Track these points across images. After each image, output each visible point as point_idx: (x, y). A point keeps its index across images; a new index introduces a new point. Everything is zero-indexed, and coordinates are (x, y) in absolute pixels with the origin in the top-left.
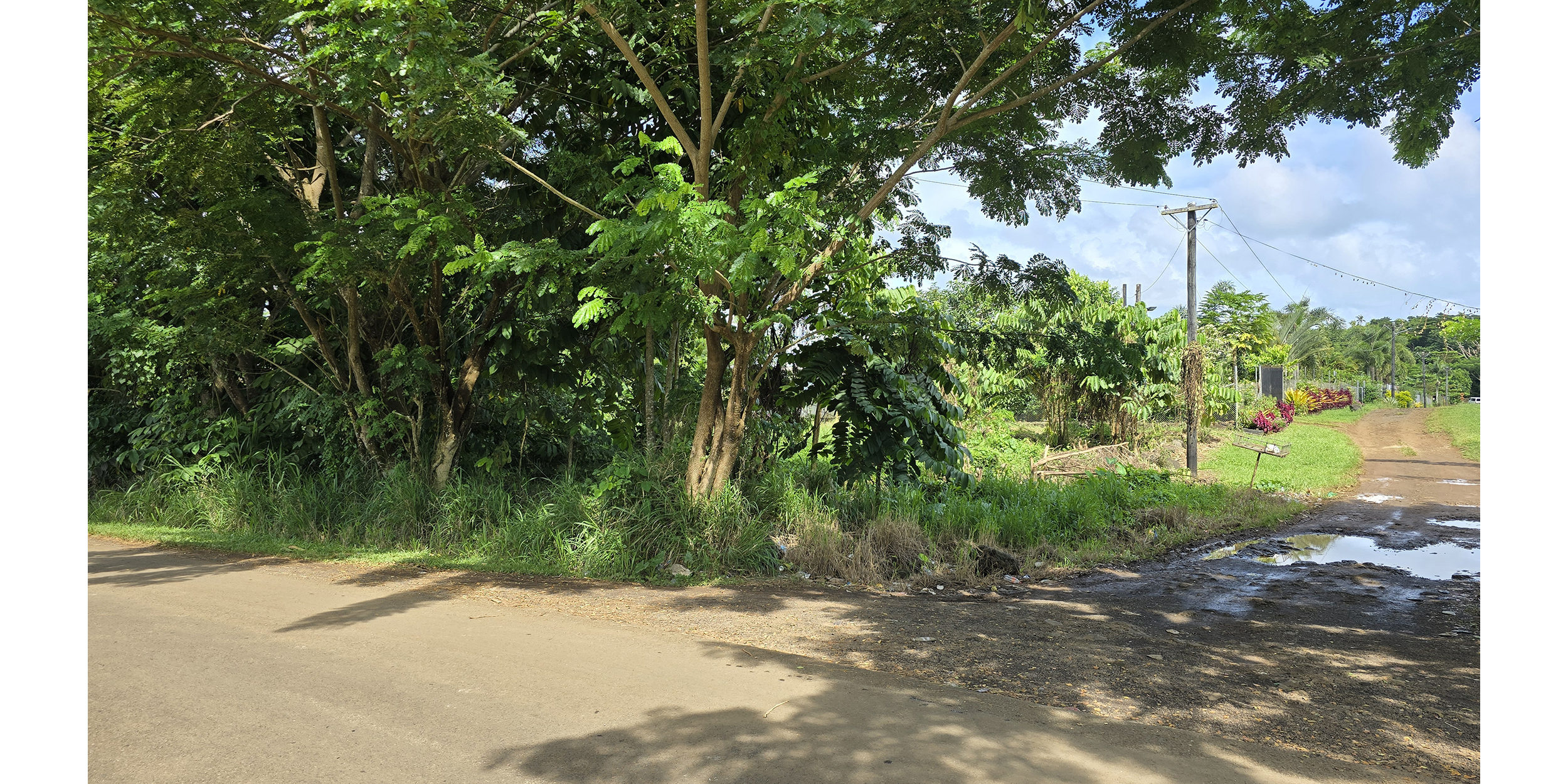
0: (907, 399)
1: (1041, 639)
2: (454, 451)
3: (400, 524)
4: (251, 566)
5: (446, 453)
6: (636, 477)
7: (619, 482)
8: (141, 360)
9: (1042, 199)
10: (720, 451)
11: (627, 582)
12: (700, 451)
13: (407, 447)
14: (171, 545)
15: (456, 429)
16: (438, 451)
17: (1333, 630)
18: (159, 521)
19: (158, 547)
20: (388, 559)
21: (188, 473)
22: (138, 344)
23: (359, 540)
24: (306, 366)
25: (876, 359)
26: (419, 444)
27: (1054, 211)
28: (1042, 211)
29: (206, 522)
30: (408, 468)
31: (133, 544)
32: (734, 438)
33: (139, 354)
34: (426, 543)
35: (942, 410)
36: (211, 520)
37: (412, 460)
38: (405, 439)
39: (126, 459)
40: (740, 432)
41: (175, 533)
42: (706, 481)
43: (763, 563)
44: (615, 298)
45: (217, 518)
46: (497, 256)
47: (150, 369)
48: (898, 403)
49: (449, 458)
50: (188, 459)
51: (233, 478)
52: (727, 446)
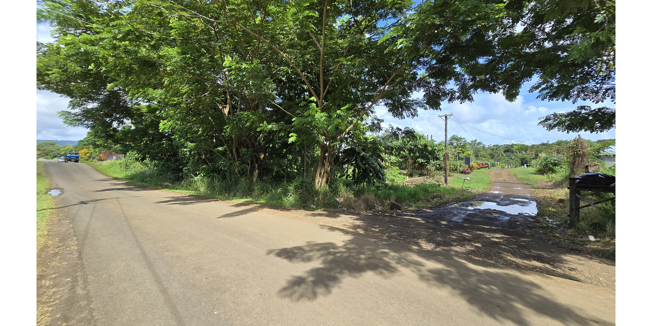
0: (372, 164)
1: (407, 227)
2: (258, 174)
3: (245, 192)
4: (210, 201)
6: (302, 182)
7: (298, 183)
8: (186, 151)
9: (407, 113)
10: (323, 176)
11: (300, 209)
12: (318, 176)
13: (247, 173)
14: (192, 195)
15: (258, 169)
16: (254, 174)
17: (486, 227)
18: (189, 190)
19: (189, 196)
20: (242, 201)
21: (196, 178)
22: (186, 148)
23: (235, 196)
24: (224, 153)
25: (364, 153)
26: (249, 172)
27: (411, 116)
28: (408, 116)
29: (200, 190)
30: (247, 178)
31: (183, 195)
32: (327, 173)
33: (186, 150)
34: (251, 197)
35: (381, 167)
37: (248, 176)
38: (246, 171)
39: (182, 175)
40: (328, 171)
41: (192, 193)
42: (320, 184)
43: (334, 205)
44: (298, 137)
45: (202, 189)
46: (270, 126)
47: (188, 153)
48: (369, 165)
49: (256, 176)
50: (196, 175)
51: (205, 180)
52: (325, 175)
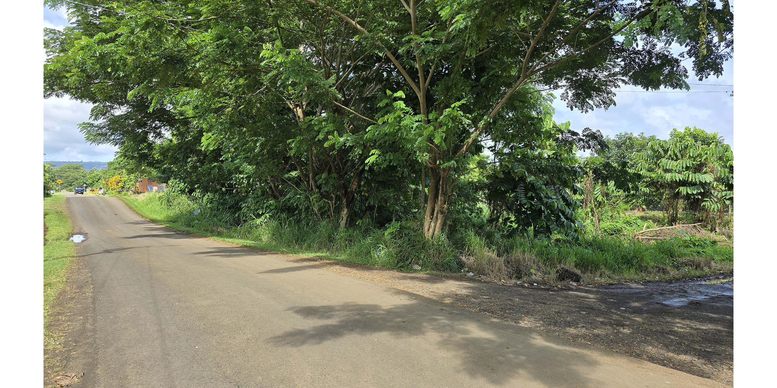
0: (545, 197)
1: (543, 303)
2: (347, 216)
3: (322, 243)
4: (265, 254)
5: (344, 216)
6: (402, 228)
7: (395, 230)
8: (243, 178)
9: (596, 101)
10: (437, 218)
11: (392, 269)
12: (429, 218)
13: (329, 213)
14: (246, 246)
15: (348, 207)
16: (341, 216)
18: (248, 239)
19: (241, 247)
21: (258, 221)
22: (241, 173)
23: (309, 248)
24: (298, 182)
26: (334, 212)
27: (603, 106)
29: (261, 239)
30: (330, 222)
31: (235, 245)
32: (442, 213)
33: (242, 176)
34: (329, 250)
35: (568, 204)
36: (263, 239)
37: (331, 219)
38: (328, 209)
39: (239, 215)
40: (444, 210)
41: (249, 242)
42: (431, 230)
43: (450, 266)
44: (383, 153)
45: (265, 238)
46: (342, 139)
47: (245, 181)
48: (540, 199)
49: (345, 218)
50: (259, 216)
51: (274, 223)
52: (440, 216)
